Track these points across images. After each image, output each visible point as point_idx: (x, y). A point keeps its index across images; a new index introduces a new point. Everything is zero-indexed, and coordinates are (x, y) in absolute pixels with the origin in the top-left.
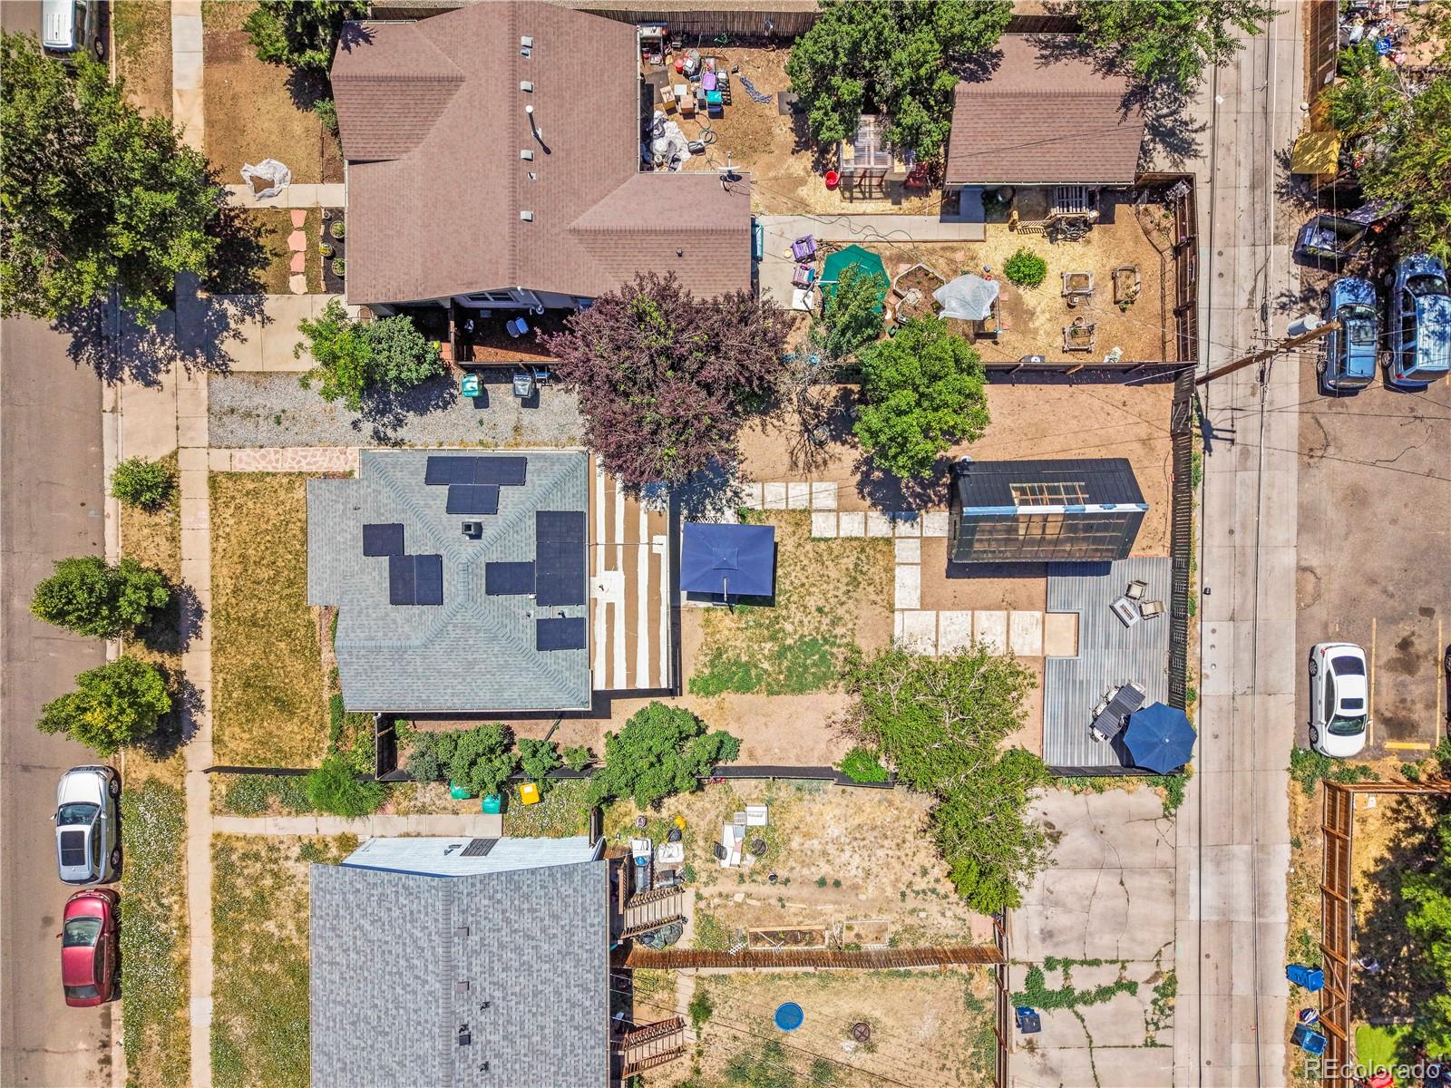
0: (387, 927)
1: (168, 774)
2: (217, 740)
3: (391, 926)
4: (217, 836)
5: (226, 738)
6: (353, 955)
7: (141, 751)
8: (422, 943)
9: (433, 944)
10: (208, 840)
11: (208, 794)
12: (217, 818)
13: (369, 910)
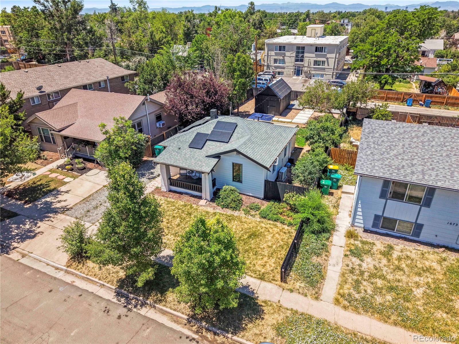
0: (394, 144)
1: (276, 316)
2: (262, 278)
3: (393, 142)
4: (337, 302)
5: (263, 271)
6: (415, 162)
7: (250, 325)
8: (402, 131)
9: (401, 126)
10: (339, 310)
11: (301, 297)
12: (321, 297)
13: (384, 150)
